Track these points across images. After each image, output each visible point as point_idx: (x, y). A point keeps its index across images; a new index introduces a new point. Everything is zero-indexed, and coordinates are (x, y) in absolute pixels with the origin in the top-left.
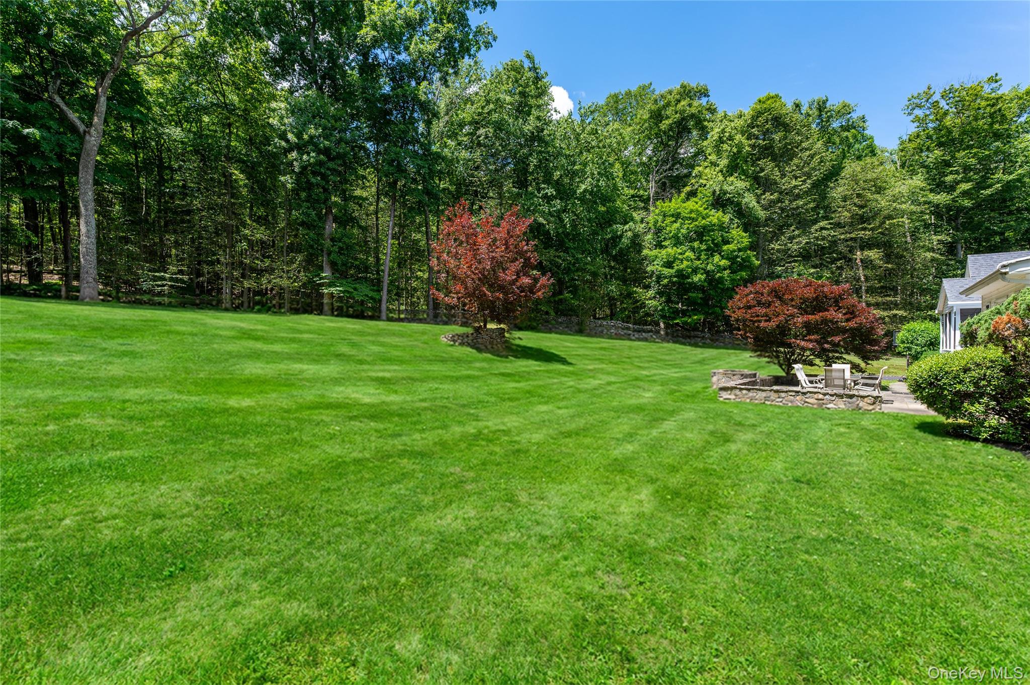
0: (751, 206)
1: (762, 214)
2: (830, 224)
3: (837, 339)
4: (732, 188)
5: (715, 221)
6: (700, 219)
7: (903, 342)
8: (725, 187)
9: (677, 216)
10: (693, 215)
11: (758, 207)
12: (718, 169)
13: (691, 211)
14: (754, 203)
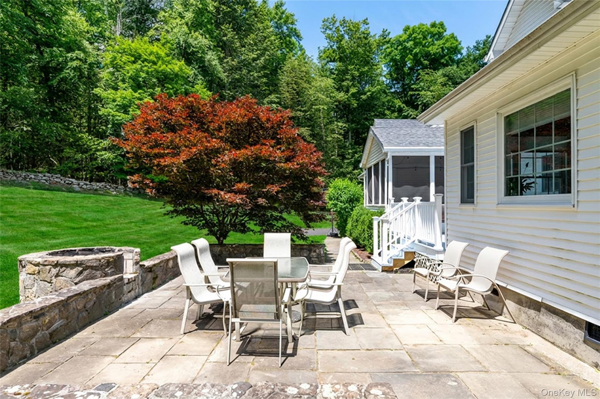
0: (214, 63)
1: (223, 76)
2: (277, 98)
3: (274, 189)
4: (196, 42)
5: (177, 69)
6: (160, 63)
7: (331, 199)
8: (190, 40)
9: (137, 58)
10: (152, 58)
11: (219, 68)
12: (183, 21)
13: (151, 53)
14: (216, 62)
